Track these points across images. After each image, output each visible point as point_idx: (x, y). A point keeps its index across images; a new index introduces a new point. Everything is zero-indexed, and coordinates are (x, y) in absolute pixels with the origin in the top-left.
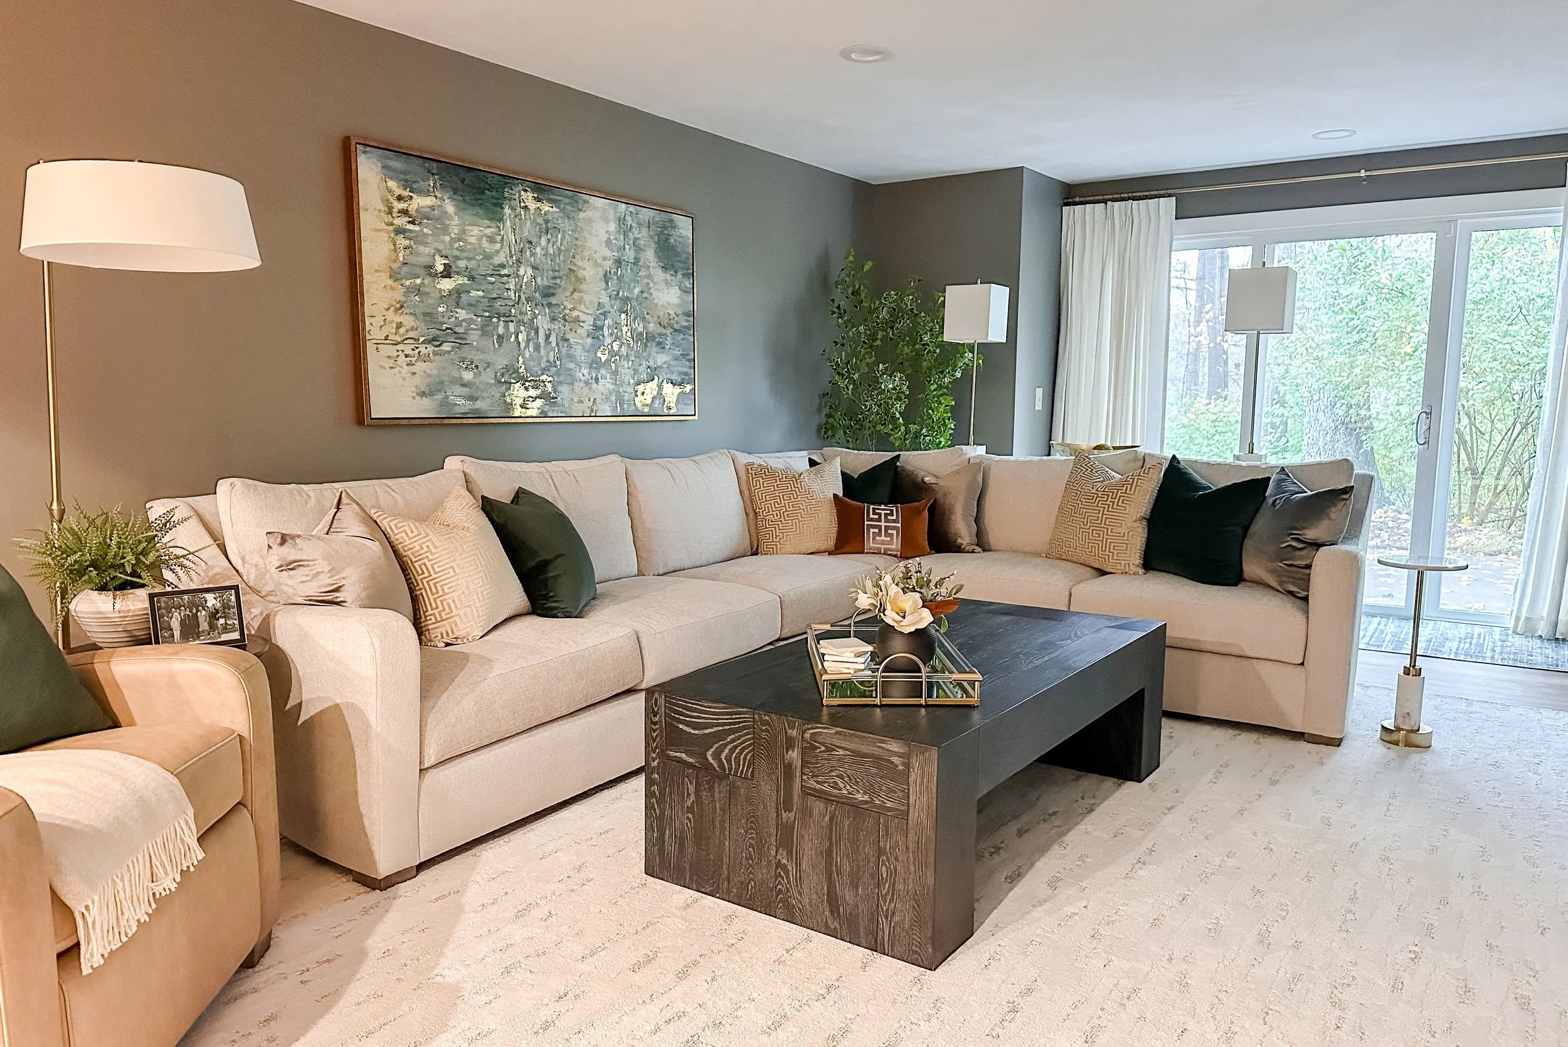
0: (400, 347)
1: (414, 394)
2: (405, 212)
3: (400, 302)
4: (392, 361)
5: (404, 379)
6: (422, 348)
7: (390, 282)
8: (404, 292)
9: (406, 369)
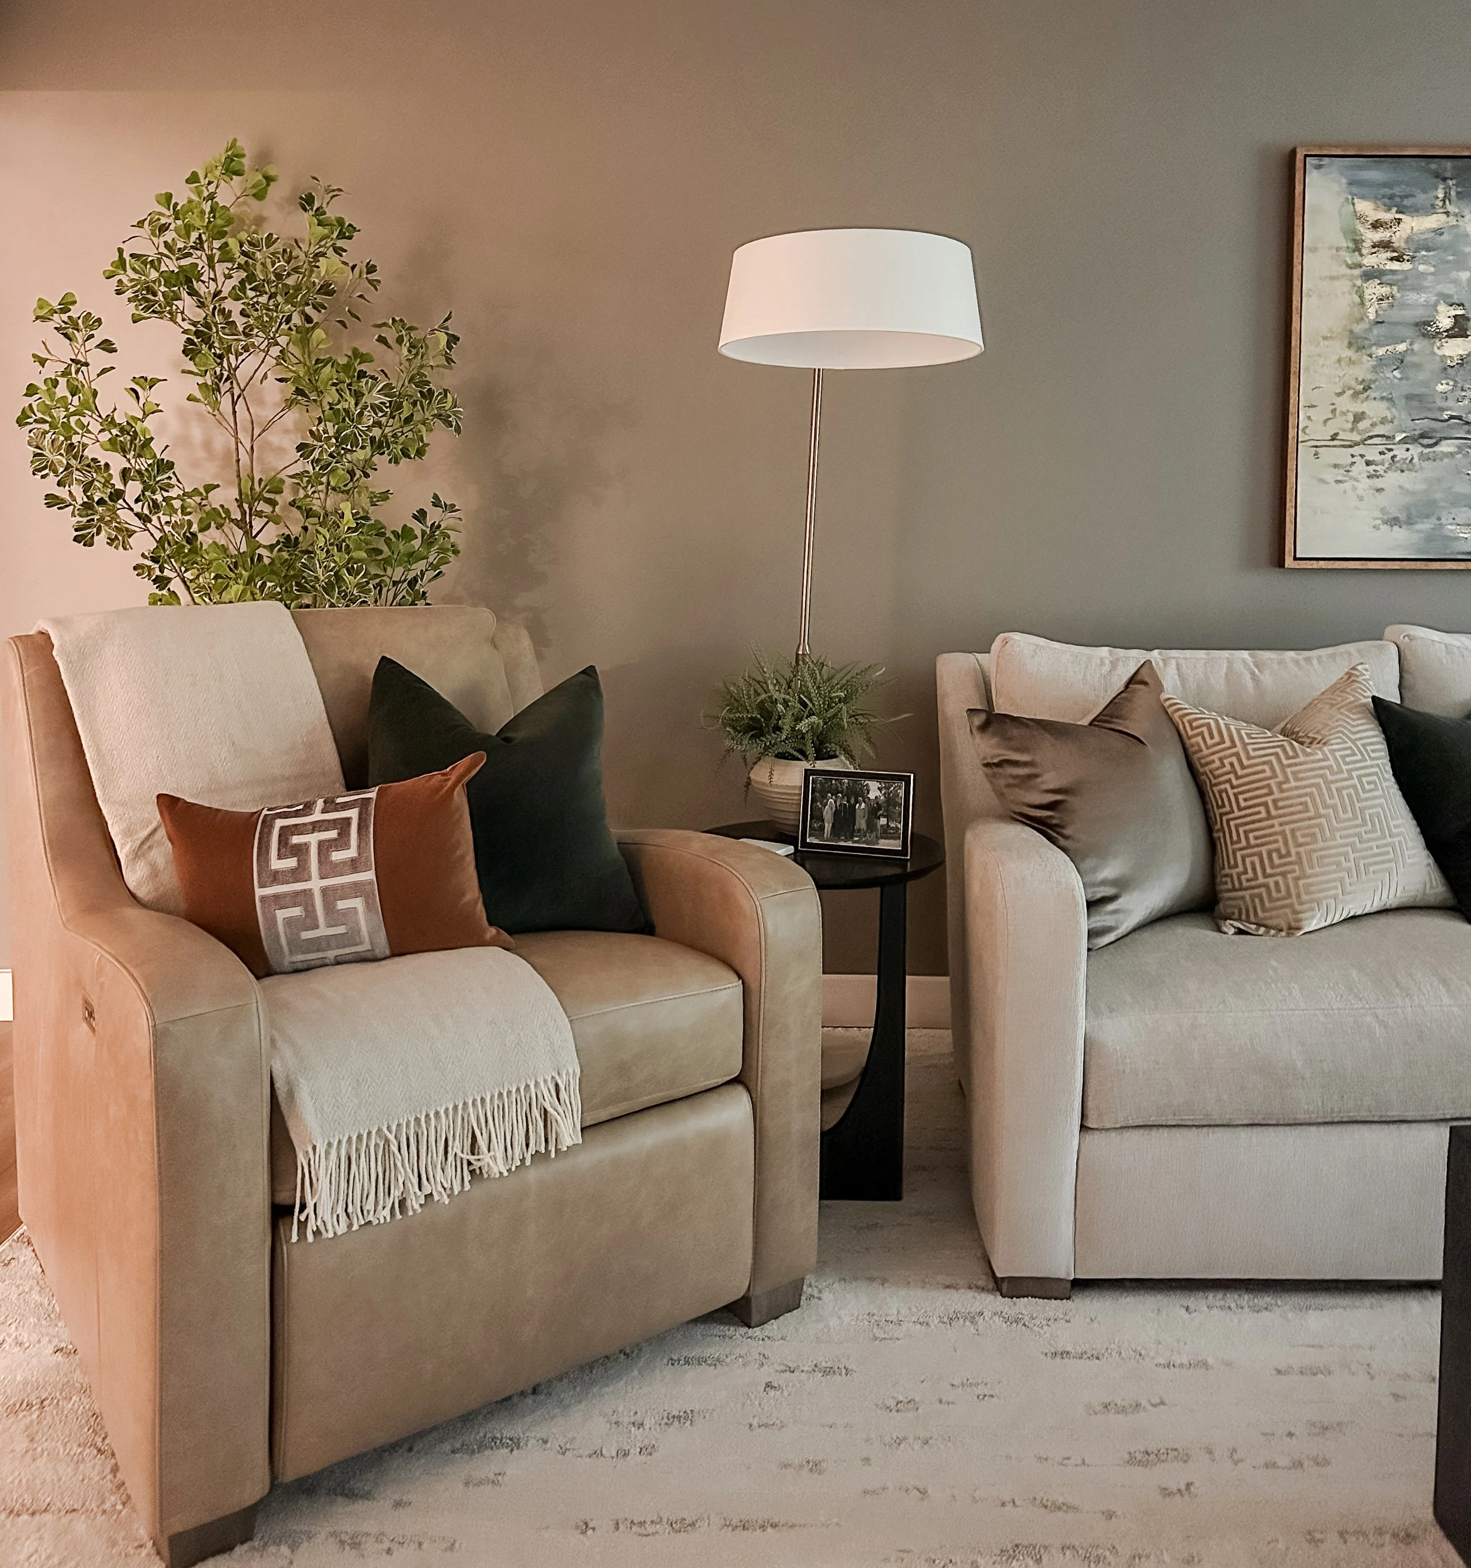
0: (1356, 450)
1: (1379, 521)
2: (1386, 245)
3: (1363, 381)
4: (1342, 471)
5: (1361, 498)
6: (1400, 452)
7: (1349, 353)
8: (1374, 367)
9: (1365, 483)
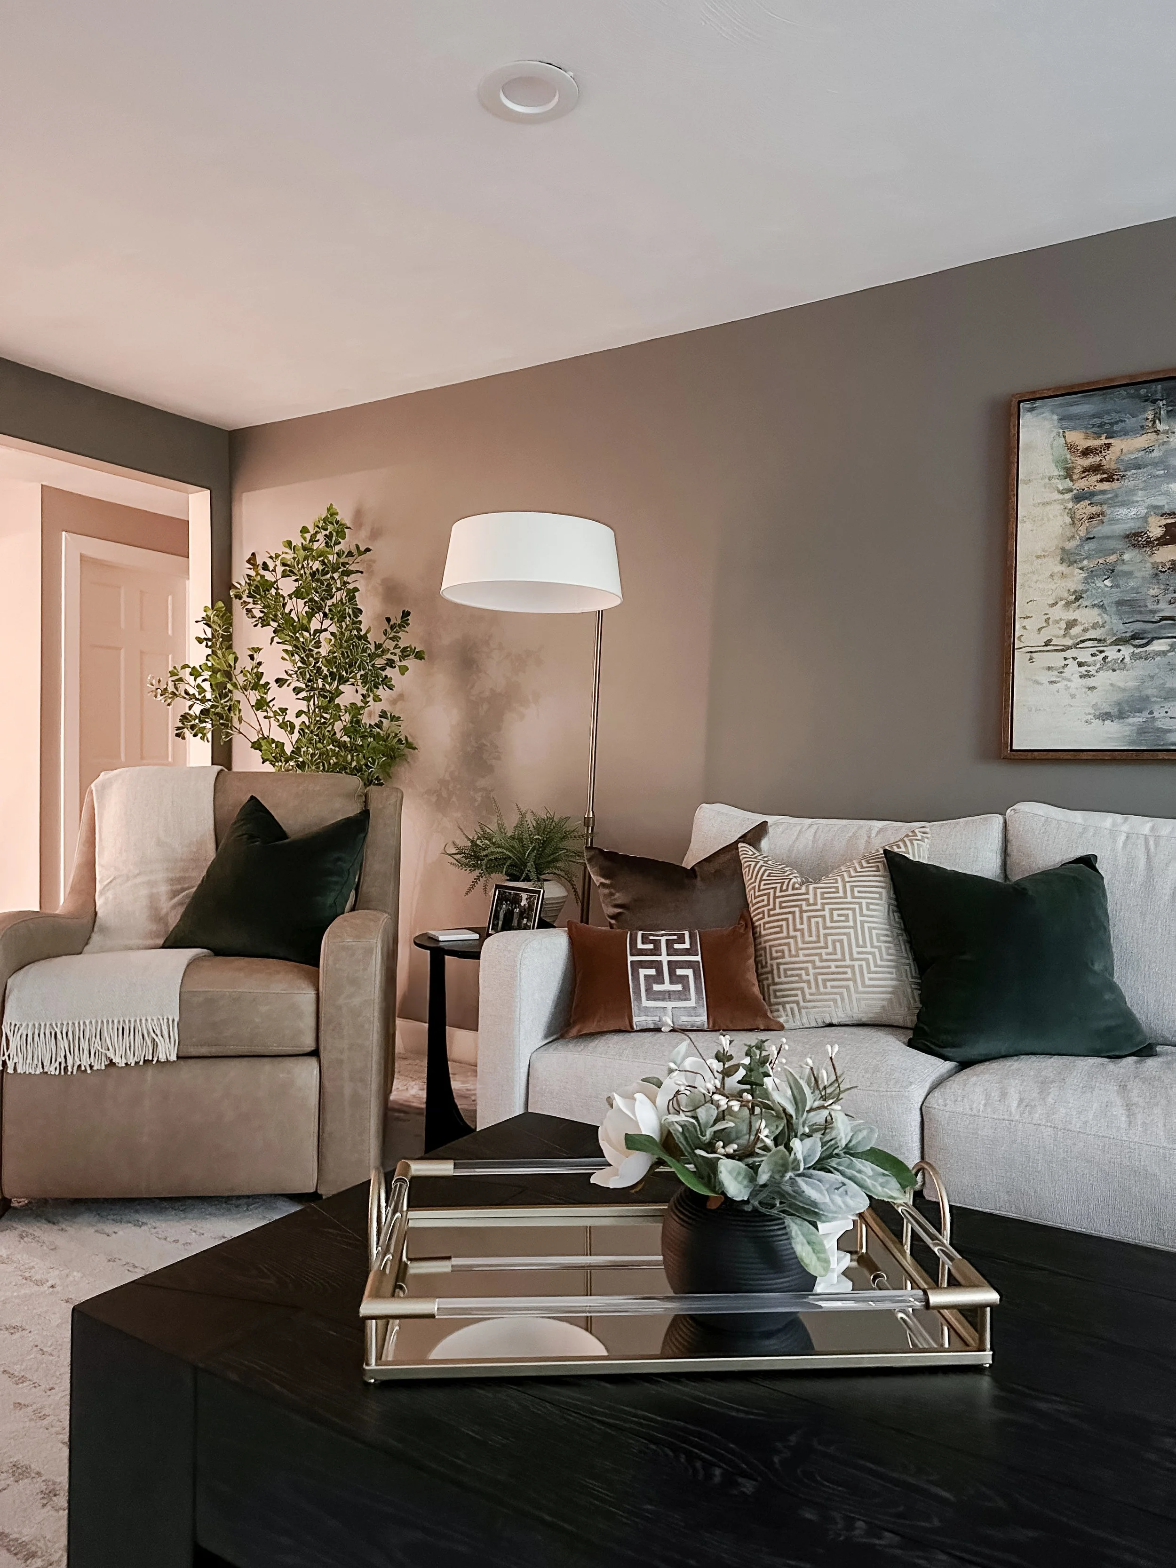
0: (1069, 654)
1: (1091, 717)
2: (1096, 469)
3: (1075, 591)
4: (1055, 673)
5: (1073, 696)
6: (1111, 653)
7: (1063, 568)
8: (1086, 578)
9: (1077, 682)
